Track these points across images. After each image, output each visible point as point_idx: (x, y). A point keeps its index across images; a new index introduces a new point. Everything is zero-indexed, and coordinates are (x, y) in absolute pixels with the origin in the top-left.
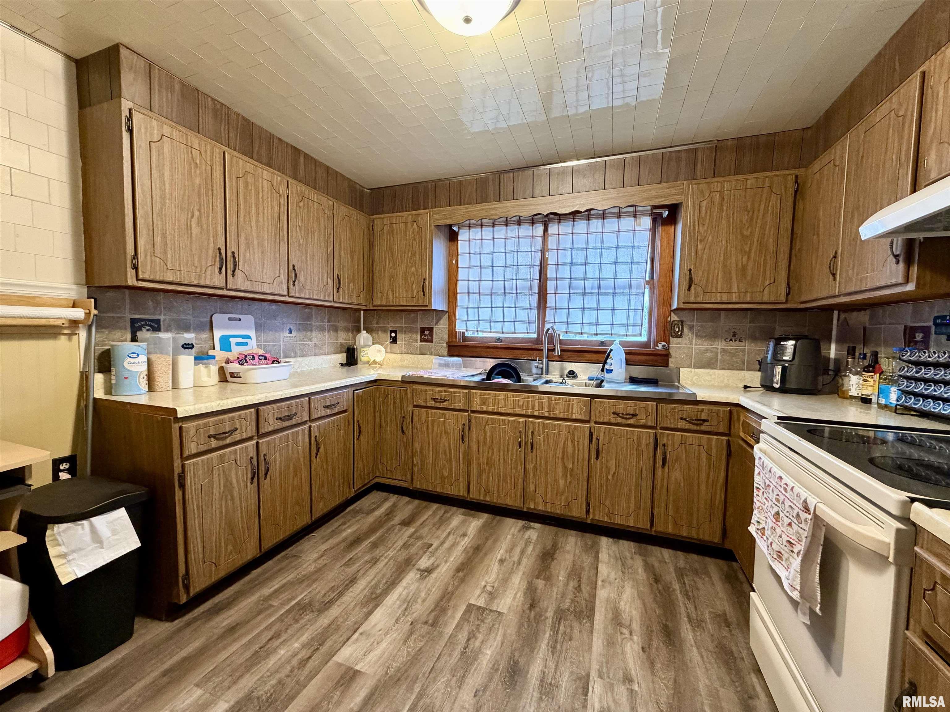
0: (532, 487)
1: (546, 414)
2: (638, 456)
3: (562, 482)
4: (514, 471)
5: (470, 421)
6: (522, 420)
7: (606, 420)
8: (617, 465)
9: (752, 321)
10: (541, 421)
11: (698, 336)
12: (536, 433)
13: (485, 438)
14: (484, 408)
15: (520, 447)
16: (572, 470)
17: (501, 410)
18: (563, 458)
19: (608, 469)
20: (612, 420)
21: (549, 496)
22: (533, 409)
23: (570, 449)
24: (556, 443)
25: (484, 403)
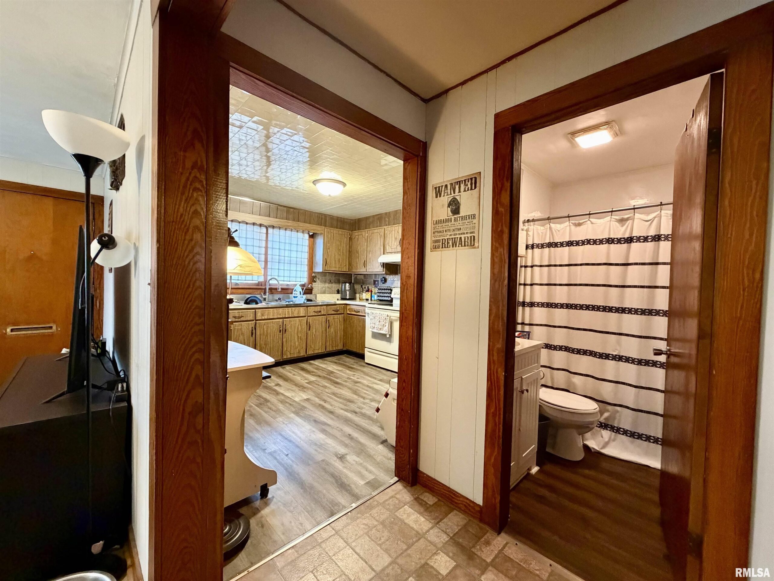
0: (285, 349)
1: (291, 316)
2: (322, 326)
3: (297, 343)
4: (277, 344)
5: (255, 325)
6: (281, 320)
7: (312, 315)
8: (316, 331)
9: (335, 277)
10: (289, 319)
11: (321, 282)
12: (287, 325)
13: (264, 332)
14: (263, 318)
15: (280, 332)
16: (301, 337)
17: (271, 317)
18: (297, 334)
19: (313, 333)
20: (314, 314)
21: (292, 351)
22: (285, 314)
23: (300, 329)
24: (295, 327)
25: (263, 315)
